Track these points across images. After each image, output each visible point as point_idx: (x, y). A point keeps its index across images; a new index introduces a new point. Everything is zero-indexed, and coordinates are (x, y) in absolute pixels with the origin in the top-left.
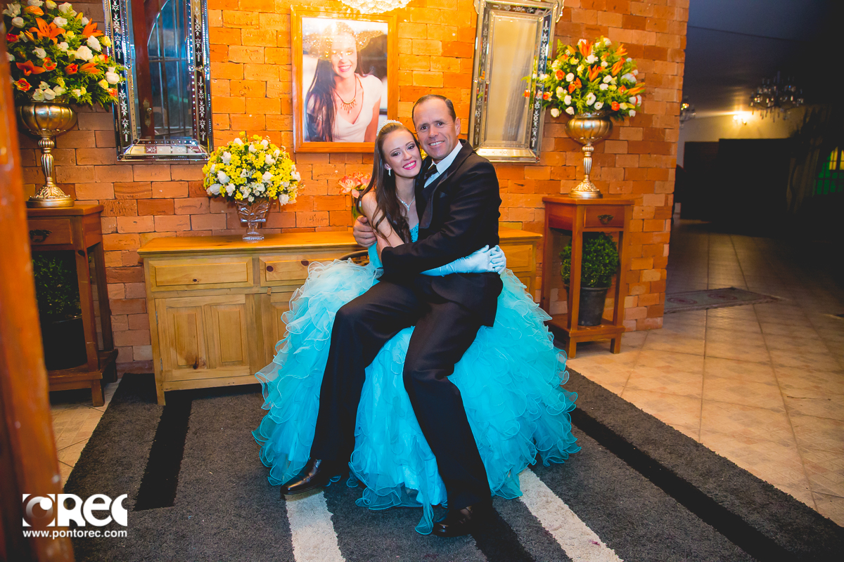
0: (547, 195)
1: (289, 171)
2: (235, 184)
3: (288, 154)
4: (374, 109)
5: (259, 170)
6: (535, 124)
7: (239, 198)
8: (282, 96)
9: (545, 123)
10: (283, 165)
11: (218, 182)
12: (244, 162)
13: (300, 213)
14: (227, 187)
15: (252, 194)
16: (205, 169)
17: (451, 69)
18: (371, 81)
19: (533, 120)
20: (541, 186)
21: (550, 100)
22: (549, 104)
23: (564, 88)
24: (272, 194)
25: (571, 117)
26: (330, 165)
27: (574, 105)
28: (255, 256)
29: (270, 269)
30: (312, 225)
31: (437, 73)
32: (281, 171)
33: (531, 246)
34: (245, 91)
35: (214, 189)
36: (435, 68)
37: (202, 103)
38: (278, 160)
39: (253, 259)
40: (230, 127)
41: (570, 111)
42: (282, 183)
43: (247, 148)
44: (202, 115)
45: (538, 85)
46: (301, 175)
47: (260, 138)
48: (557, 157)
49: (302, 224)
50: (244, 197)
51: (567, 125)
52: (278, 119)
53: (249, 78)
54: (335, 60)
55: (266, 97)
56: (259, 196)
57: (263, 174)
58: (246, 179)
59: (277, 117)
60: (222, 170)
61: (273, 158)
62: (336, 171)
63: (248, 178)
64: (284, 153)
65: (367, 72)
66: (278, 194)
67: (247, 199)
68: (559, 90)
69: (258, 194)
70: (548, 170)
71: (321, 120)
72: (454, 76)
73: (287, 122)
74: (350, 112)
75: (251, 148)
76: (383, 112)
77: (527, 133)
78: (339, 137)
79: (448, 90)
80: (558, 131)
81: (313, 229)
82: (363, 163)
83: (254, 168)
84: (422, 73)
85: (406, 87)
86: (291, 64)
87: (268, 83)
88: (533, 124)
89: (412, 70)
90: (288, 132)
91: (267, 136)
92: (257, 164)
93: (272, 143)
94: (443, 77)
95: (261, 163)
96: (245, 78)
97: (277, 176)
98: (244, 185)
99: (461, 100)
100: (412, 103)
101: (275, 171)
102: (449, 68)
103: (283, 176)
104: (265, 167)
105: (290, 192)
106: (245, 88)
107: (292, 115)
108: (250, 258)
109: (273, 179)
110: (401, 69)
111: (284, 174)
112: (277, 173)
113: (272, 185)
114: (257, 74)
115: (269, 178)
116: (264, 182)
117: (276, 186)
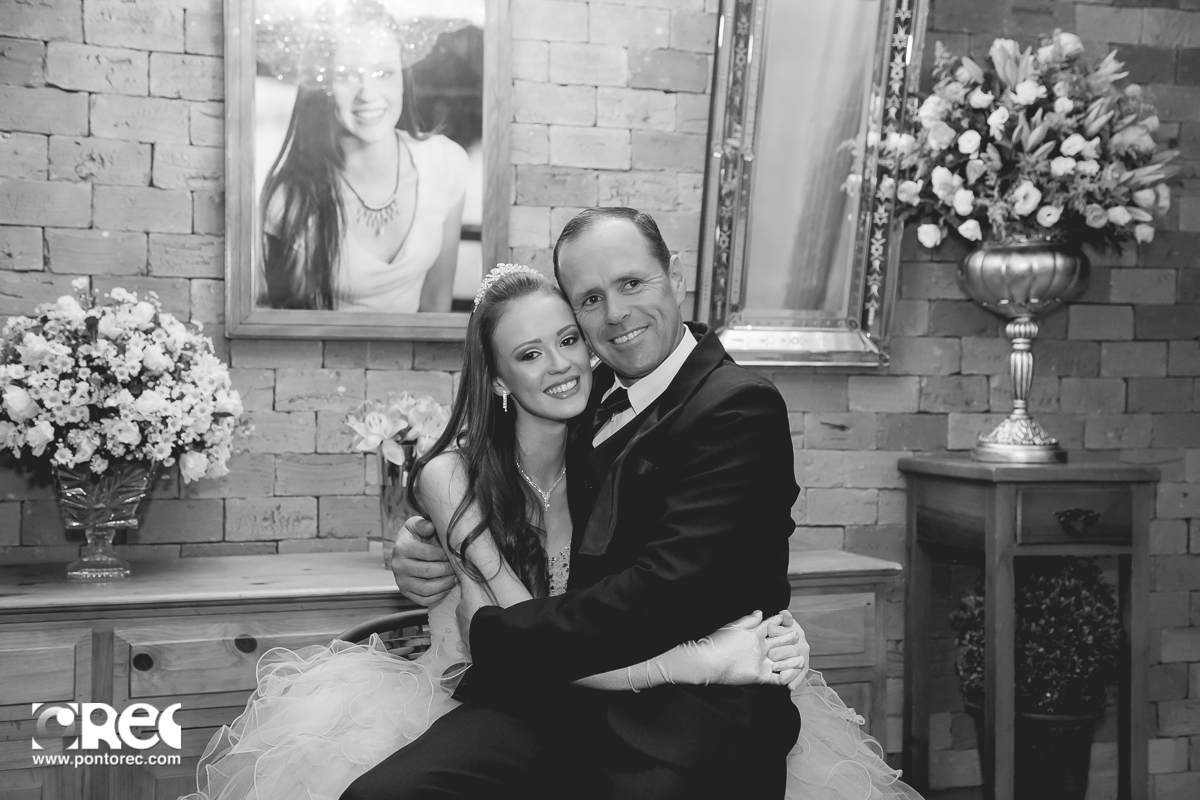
0: (910, 454)
2: (54, 424)
3: (209, 340)
4: (446, 225)
5: (125, 385)
6: (876, 264)
7: (63, 461)
8: (197, 184)
9: (902, 262)
10: (195, 372)
12: (83, 363)
13: (238, 502)
14: (30, 430)
15: (102, 452)
17: (651, 121)
18: (438, 149)
19: (870, 254)
20: (895, 428)
21: (916, 201)
22: (914, 213)
23: (952, 170)
24: (161, 452)
25: (972, 247)
26: (325, 371)
27: (980, 215)
28: (103, 625)
29: (144, 662)
30: (268, 534)
31: (615, 133)
32: (188, 389)
33: (870, 597)
34: (90, 167)
36: (610, 120)
38: (180, 359)
39: (95, 635)
40: (46, 263)
41: (970, 230)
42: (189, 421)
43: (92, 323)
45: (882, 162)
46: (243, 398)
47: (132, 298)
48: (937, 352)
49: (238, 531)
50: (80, 458)
51: (964, 268)
52: (183, 246)
53: (104, 132)
54: (343, 94)
55: (151, 184)
56: (122, 459)
57: (136, 396)
58: (86, 411)
59: (182, 240)
60: (19, 383)
61: (168, 352)
62: (341, 389)
63: (92, 408)
64: (198, 340)
65: (428, 127)
66: (178, 451)
67: (87, 463)
68: (940, 175)
69: (119, 451)
70: (912, 385)
71: (302, 251)
72: (657, 139)
73: (209, 253)
74: (382, 231)
75: (106, 325)
76: (469, 234)
77: (854, 288)
78: (350, 299)
79: (642, 176)
80: (939, 283)
81: (273, 547)
82: (413, 368)
83: (110, 379)
84: (574, 131)
85: (532, 167)
86: (222, 101)
87: (157, 148)
88: (870, 264)
89: (547, 122)
90: (210, 281)
91: (152, 293)
92: (121, 369)
93: (165, 310)
94: (631, 143)
95: (133, 368)
96: (93, 131)
97: (178, 402)
98: (82, 425)
99: (678, 204)
100: (549, 209)
101: (171, 388)
102: (645, 119)
103: (194, 401)
104: (143, 378)
105: (212, 446)
106: (93, 159)
107: (224, 235)
108: (86, 632)
109: (165, 410)
110: (518, 119)
111: (195, 396)
112: (175, 394)
113: (162, 427)
114: (127, 124)
115: (154, 409)
116: (140, 419)
117: (172, 430)
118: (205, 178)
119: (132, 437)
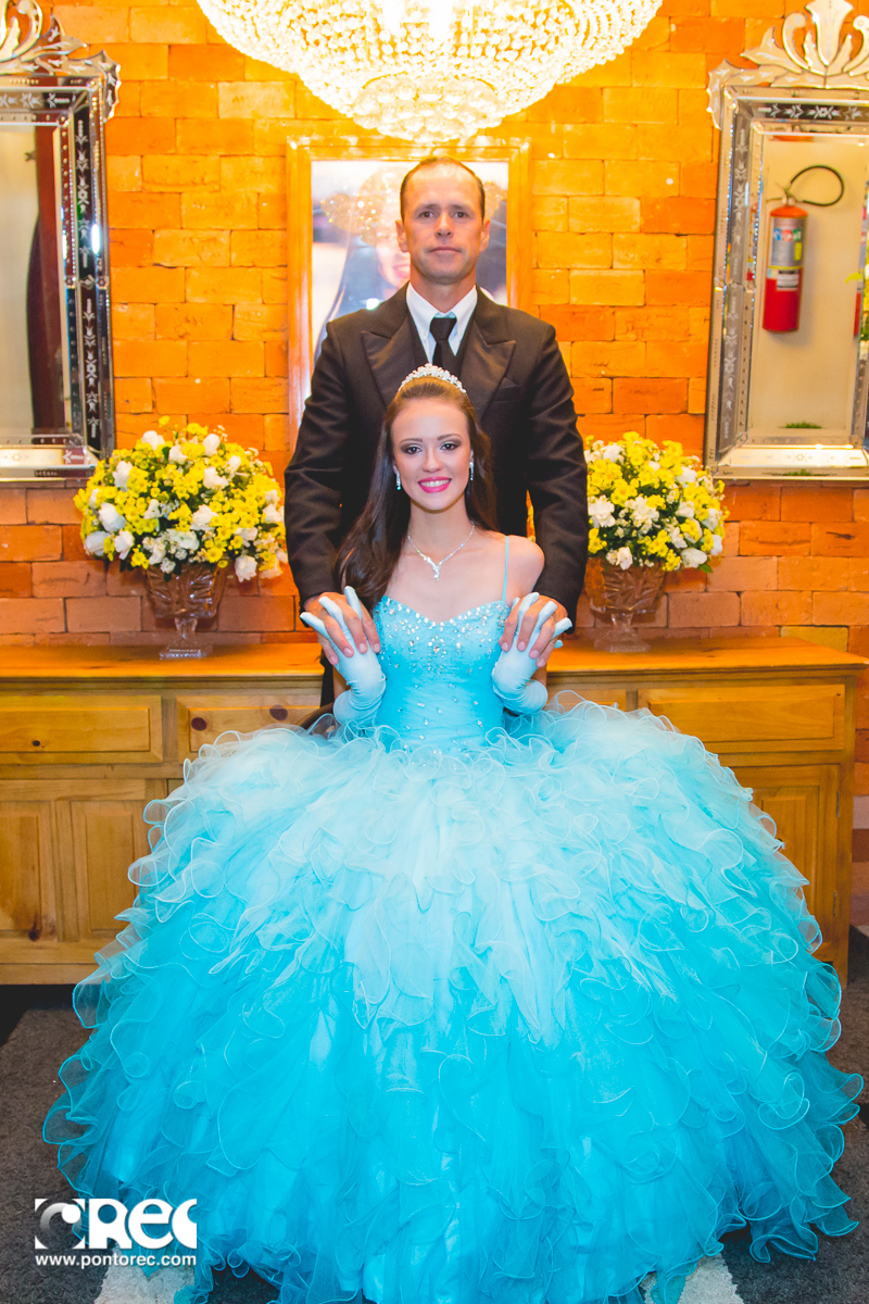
1: (256, 505)
2: (135, 534)
5: (185, 502)
7: (138, 563)
8: (267, 336)
10: (248, 491)
11: (101, 528)
12: (156, 484)
14: (117, 539)
15: (169, 555)
16: (81, 498)
17: (664, 261)
24: (214, 554)
28: (169, 694)
29: (200, 724)
31: (629, 273)
32: (237, 503)
33: (840, 687)
34: (186, 327)
35: (94, 543)
36: (624, 262)
37: (90, 356)
38: (235, 479)
39: (163, 701)
40: (154, 406)
42: (237, 530)
43: (166, 451)
44: (91, 381)
47: (204, 431)
50: (153, 560)
52: (258, 388)
53: (197, 299)
54: (385, 252)
55: (233, 339)
56: (186, 560)
57: (194, 510)
58: (157, 522)
59: (257, 382)
60: (112, 501)
61: (223, 473)
63: (161, 519)
64: (258, 464)
66: (232, 556)
67: (158, 565)
69: (181, 555)
72: (670, 278)
73: (277, 393)
75: (177, 454)
79: (656, 311)
83: (174, 498)
84: (592, 273)
85: (553, 306)
86: (287, 266)
87: (237, 308)
89: (568, 267)
90: (279, 416)
91: (220, 427)
92: (181, 488)
93: (231, 440)
94: (644, 282)
95: (192, 487)
96: (188, 298)
97: (228, 515)
98: (155, 534)
99: (690, 335)
100: (569, 343)
101: (223, 503)
102: (658, 260)
103: (242, 514)
104: (203, 495)
105: (263, 550)
106: (188, 321)
107: (287, 378)
108: (157, 698)
109: (217, 521)
110: (541, 266)
111: (244, 510)
112: (226, 508)
113: (214, 535)
114: (214, 290)
115: (208, 521)
116: (198, 529)
117: (222, 537)
118: (275, 331)
119: (191, 543)
